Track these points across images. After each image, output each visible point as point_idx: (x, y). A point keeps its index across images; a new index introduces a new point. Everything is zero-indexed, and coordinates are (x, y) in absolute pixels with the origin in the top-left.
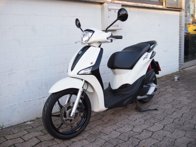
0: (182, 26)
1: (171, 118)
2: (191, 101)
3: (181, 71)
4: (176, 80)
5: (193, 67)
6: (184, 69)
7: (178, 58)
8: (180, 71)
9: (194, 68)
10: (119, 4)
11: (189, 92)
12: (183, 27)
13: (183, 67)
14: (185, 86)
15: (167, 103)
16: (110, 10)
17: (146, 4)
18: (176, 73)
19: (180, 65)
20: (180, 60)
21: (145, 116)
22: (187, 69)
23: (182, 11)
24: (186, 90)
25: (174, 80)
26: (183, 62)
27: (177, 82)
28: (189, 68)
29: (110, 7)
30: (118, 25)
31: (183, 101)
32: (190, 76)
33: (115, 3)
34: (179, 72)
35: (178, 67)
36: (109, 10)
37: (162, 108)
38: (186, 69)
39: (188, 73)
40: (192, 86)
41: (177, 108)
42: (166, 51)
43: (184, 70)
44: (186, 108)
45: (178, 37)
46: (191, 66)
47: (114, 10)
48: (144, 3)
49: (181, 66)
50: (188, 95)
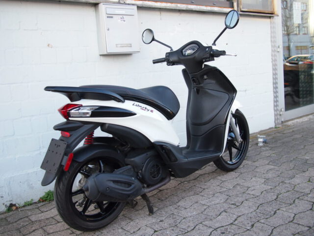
0: (277, 45)
1: (210, 227)
2: (270, 187)
3: (280, 126)
4: (261, 144)
5: (304, 118)
6: (287, 123)
7: (273, 102)
8: (278, 126)
9: (306, 120)
10: (133, 5)
11: (274, 169)
12: (279, 47)
13: (283, 120)
14: (273, 155)
15: (220, 192)
16: (110, 16)
17: (196, 5)
18: (269, 131)
19: (277, 115)
20: (276, 106)
21: (161, 221)
22: (293, 123)
23: (275, 17)
24: (271, 163)
25: (257, 144)
26: (283, 110)
27: (261, 147)
28: (296, 120)
29: (110, 11)
30: (131, 44)
31: (253, 188)
32: (292, 136)
33: (126, 4)
34: (276, 128)
35: (274, 120)
36: (108, 17)
37: (203, 202)
38: (290, 123)
39: (291, 130)
40: (285, 156)
41: (232, 204)
42: (246, 91)
43: (285, 125)
44: (251, 204)
45: (271, 65)
46: (301, 117)
47: (121, 16)
48: (192, 3)
49: (278, 117)
50: (270, 175)
